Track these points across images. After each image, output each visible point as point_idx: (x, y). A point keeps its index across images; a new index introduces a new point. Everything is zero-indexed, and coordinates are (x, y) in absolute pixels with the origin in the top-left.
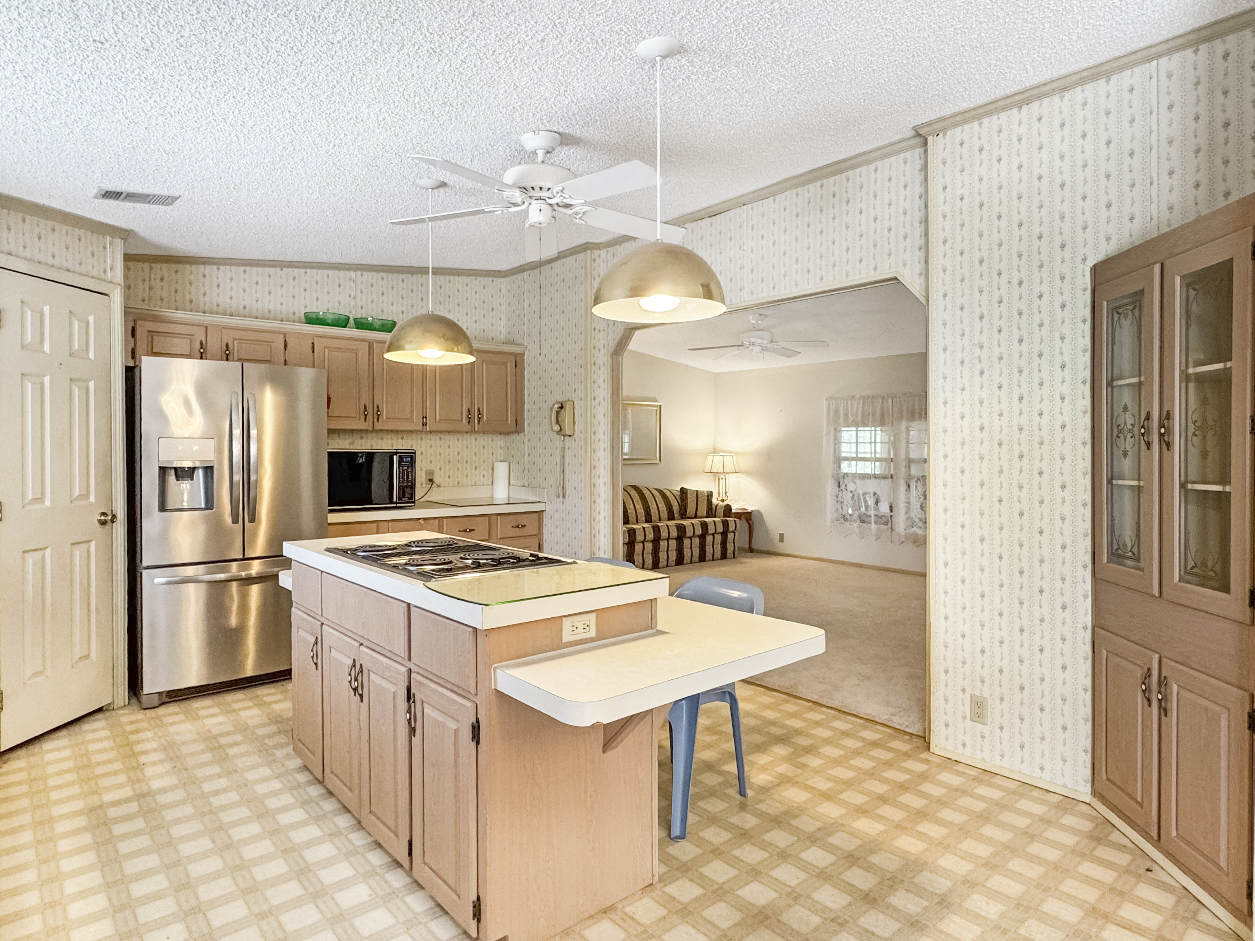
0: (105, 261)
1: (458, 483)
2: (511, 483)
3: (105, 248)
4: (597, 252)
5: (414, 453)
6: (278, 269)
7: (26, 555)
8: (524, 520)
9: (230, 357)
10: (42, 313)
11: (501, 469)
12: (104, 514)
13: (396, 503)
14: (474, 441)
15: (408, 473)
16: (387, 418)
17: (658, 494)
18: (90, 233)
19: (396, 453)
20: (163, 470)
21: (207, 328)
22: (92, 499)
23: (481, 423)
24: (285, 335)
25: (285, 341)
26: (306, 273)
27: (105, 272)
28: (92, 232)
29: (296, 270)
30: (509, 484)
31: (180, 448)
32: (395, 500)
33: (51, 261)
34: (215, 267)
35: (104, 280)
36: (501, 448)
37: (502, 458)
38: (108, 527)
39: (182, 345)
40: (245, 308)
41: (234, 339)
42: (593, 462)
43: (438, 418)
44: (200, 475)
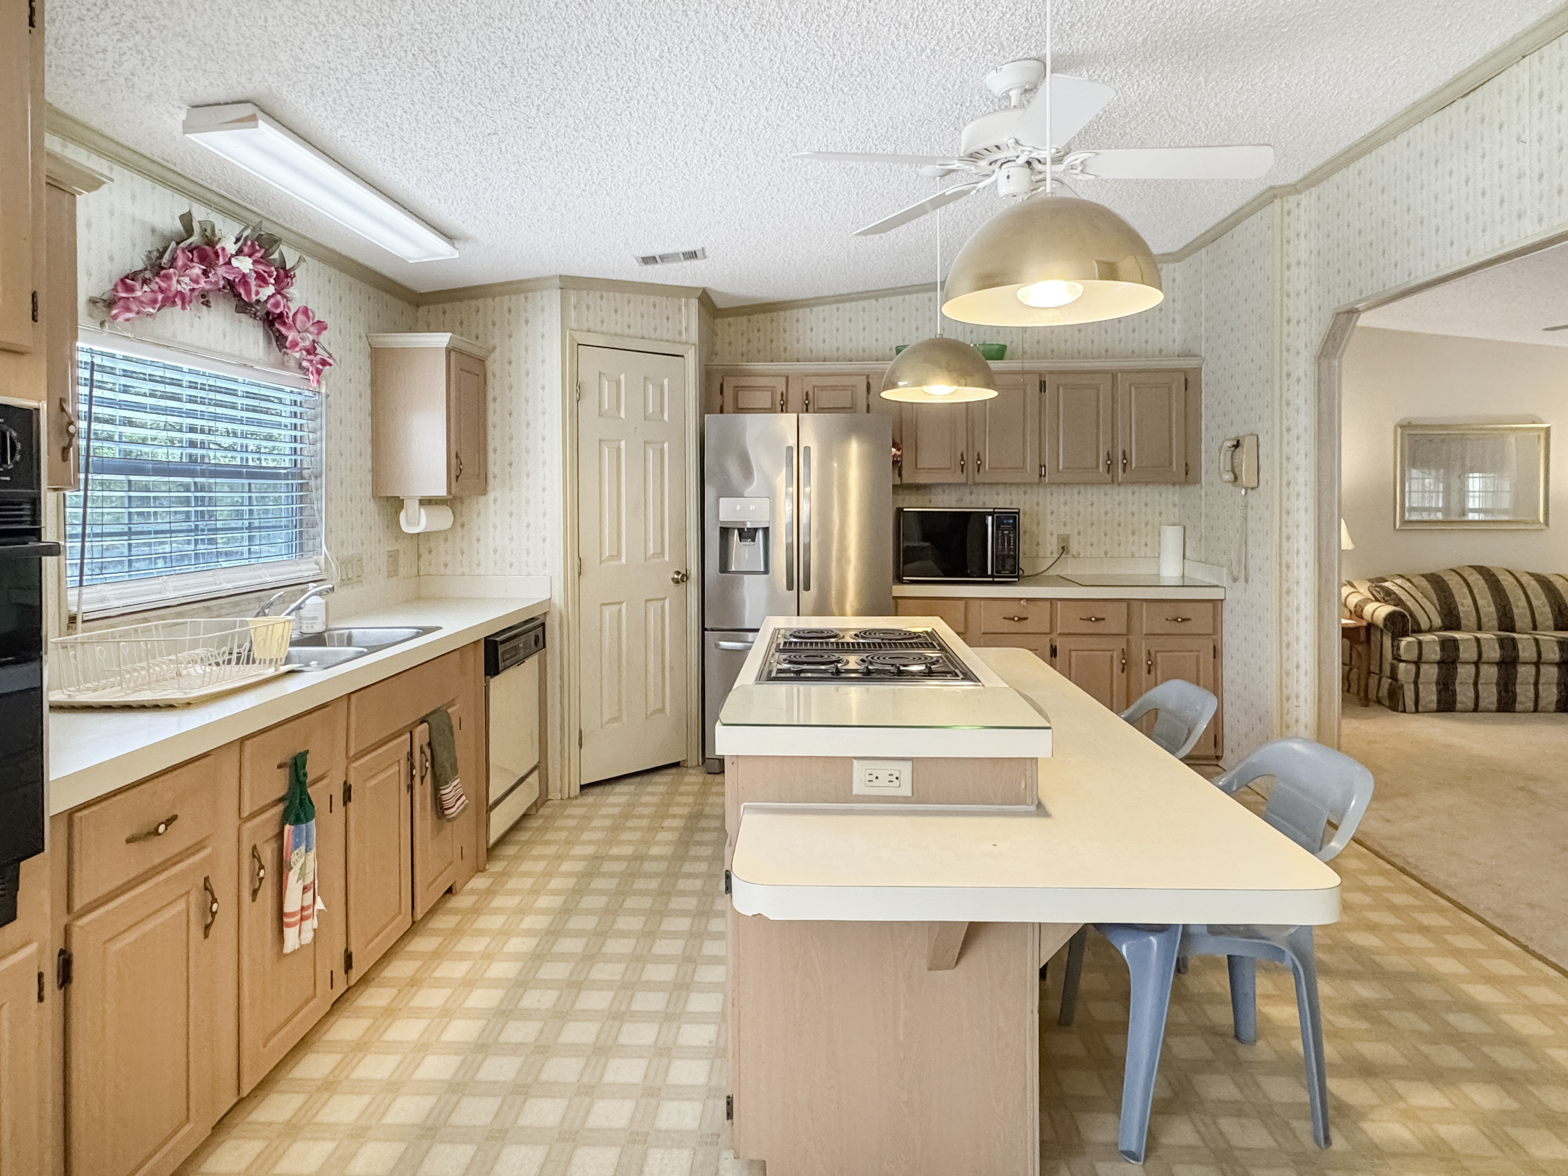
0: (681, 322)
1: (1106, 553)
2: (1187, 555)
3: (680, 310)
4: (1293, 199)
5: (1018, 513)
6: (873, 301)
7: (604, 607)
8: (1185, 611)
9: (810, 407)
10: (618, 383)
11: (1171, 537)
12: (678, 573)
13: (992, 576)
14: (1130, 495)
15: (1009, 538)
16: (990, 468)
17: (1534, 583)
18: (665, 298)
19: (989, 514)
20: (725, 532)
21: (787, 378)
22: (667, 558)
23: (1128, 470)
24: (868, 377)
25: (868, 383)
26: (904, 300)
27: (680, 334)
28: (667, 297)
29: (893, 299)
30: (1184, 557)
31: (738, 508)
32: (989, 572)
33: (627, 331)
34: (808, 309)
35: (680, 342)
36: (1175, 505)
37: (1176, 520)
38: (682, 585)
39: (764, 399)
40: (838, 349)
41: (814, 387)
42: (1284, 529)
43: (1061, 467)
44: (760, 535)
